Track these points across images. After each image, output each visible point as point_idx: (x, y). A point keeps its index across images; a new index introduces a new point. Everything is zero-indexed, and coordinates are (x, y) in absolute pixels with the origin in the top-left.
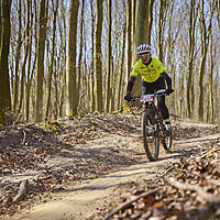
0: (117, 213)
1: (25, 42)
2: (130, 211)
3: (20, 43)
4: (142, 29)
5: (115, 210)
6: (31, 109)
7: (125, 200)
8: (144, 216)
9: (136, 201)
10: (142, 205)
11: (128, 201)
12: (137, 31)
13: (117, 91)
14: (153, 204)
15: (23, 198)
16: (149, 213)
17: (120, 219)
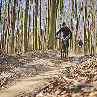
0: (43, 90)
1: (7, 22)
2: (47, 89)
3: (5, 23)
4: (53, 18)
5: (41, 89)
6: (9, 49)
9: (50, 85)
10: (52, 87)
11: (47, 85)
13: (43, 42)
14: (57, 86)
15: (5, 84)
16: (55, 90)
17: (44, 92)
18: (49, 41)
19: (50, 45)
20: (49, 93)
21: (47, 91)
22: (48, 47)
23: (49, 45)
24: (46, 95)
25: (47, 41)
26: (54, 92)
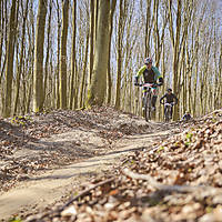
0: (77, 199)
2: (88, 198)
4: (103, 36)
7: (84, 188)
8: (101, 202)
9: (94, 189)
10: (100, 193)
11: (87, 189)
12: (99, 37)
14: (109, 191)
16: (104, 200)
17: (79, 205)
18: (92, 88)
19: (96, 98)
20: (92, 206)
21: (86, 202)
22: (92, 101)
23: (92, 97)
24: (84, 211)
25: (89, 88)
26: (103, 205)
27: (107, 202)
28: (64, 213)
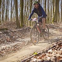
0: (51, 48)
1: (27, 6)
2: (55, 48)
5: (51, 47)
7: (53, 45)
8: (59, 49)
9: (56, 45)
10: (58, 46)
11: (54, 45)
13: (50, 18)
14: (61, 46)
19: (55, 20)
20: (56, 50)
24: (54, 51)
25: (53, 17)
27: (61, 48)
28: (48, 51)
